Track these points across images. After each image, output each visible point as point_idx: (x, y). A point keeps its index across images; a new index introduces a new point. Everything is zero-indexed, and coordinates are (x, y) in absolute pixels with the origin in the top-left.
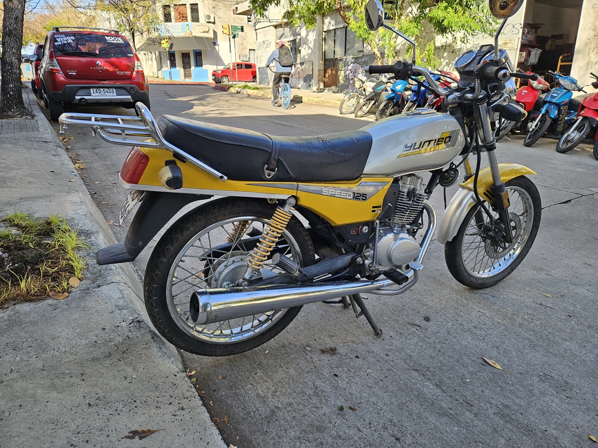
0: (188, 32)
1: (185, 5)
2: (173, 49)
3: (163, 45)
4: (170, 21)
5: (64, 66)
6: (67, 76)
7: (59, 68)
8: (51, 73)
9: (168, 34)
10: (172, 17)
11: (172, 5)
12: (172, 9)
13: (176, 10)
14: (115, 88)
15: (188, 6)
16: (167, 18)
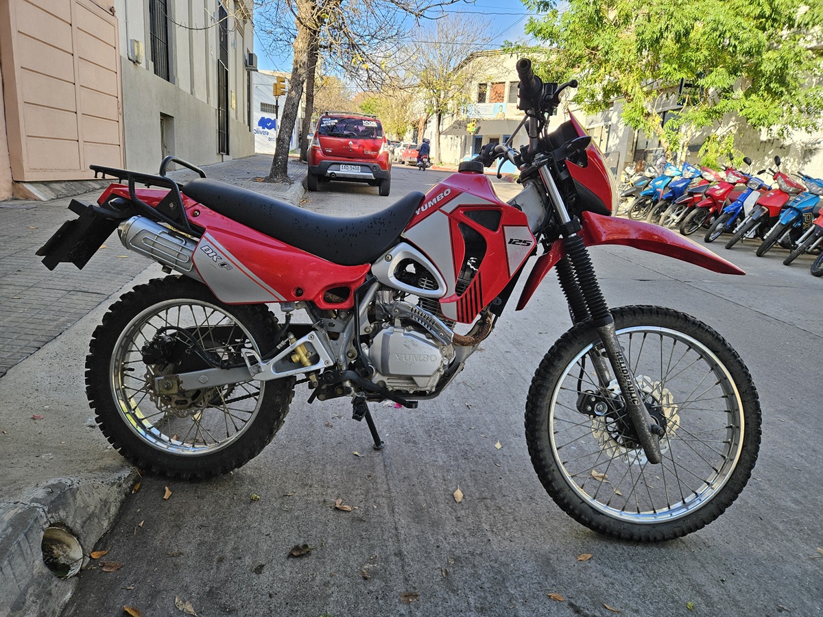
0: (501, 113)
1: (504, 83)
2: (479, 134)
3: (468, 129)
4: (484, 101)
5: (324, 145)
6: (325, 153)
7: (319, 146)
8: (314, 149)
9: (477, 117)
10: (486, 97)
11: (489, 84)
12: (488, 88)
13: (493, 89)
14: (361, 165)
15: (507, 85)
16: (481, 98)
